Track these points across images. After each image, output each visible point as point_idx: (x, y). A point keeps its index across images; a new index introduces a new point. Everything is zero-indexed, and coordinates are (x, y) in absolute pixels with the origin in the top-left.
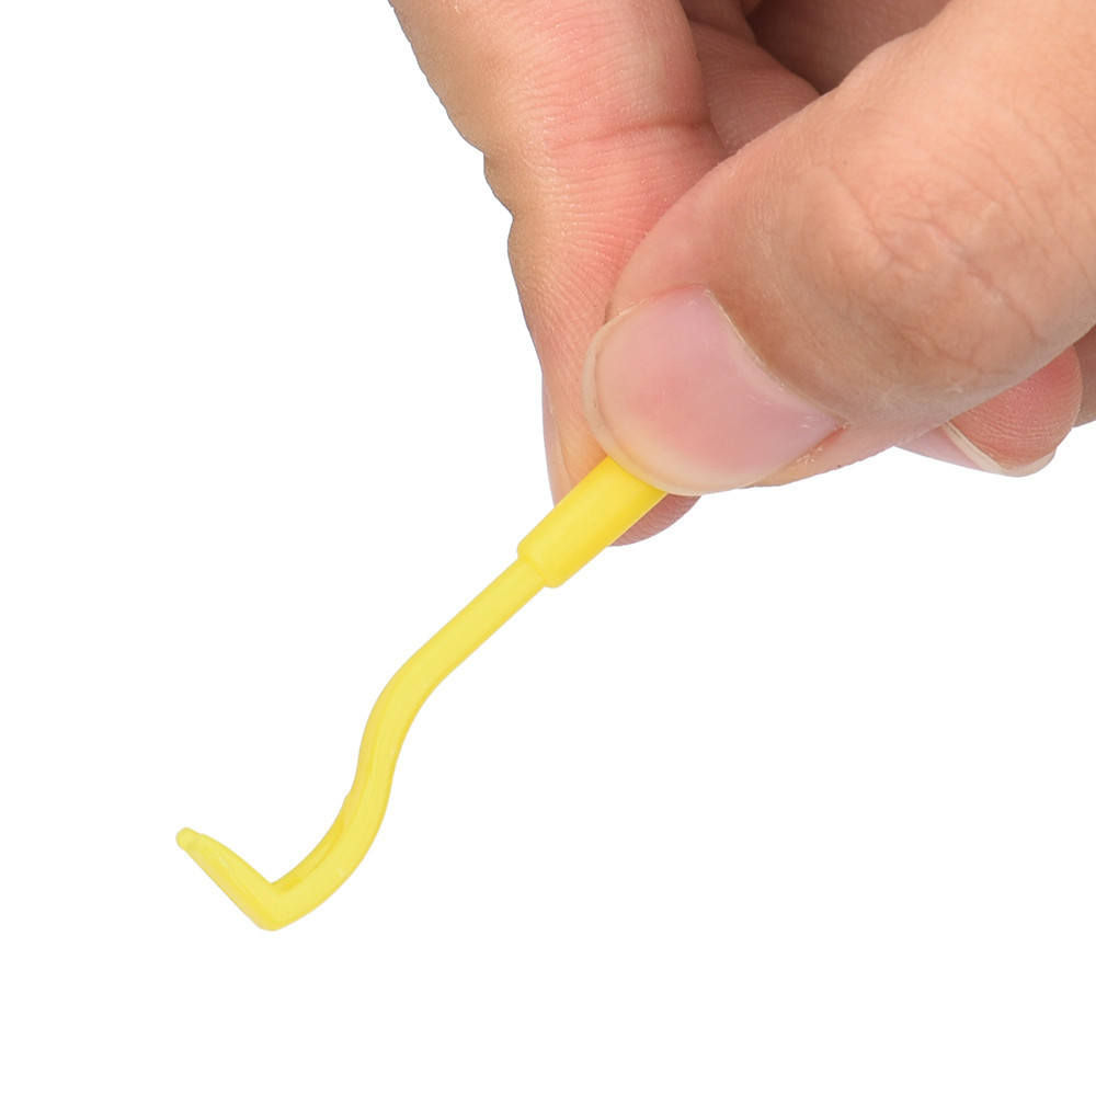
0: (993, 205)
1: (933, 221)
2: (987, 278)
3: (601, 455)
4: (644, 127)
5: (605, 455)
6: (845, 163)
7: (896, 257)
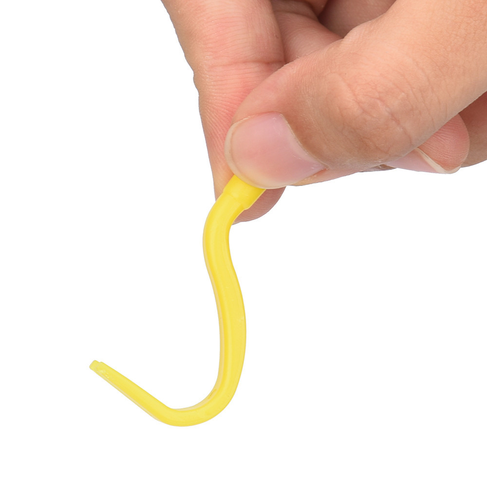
0: (403, 94)
1: (380, 99)
2: (398, 122)
3: (231, 175)
4: (245, 62)
5: (233, 174)
6: (346, 74)
7: (364, 111)
